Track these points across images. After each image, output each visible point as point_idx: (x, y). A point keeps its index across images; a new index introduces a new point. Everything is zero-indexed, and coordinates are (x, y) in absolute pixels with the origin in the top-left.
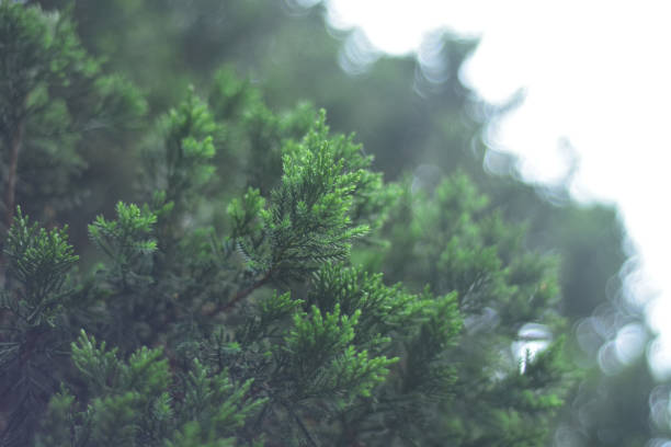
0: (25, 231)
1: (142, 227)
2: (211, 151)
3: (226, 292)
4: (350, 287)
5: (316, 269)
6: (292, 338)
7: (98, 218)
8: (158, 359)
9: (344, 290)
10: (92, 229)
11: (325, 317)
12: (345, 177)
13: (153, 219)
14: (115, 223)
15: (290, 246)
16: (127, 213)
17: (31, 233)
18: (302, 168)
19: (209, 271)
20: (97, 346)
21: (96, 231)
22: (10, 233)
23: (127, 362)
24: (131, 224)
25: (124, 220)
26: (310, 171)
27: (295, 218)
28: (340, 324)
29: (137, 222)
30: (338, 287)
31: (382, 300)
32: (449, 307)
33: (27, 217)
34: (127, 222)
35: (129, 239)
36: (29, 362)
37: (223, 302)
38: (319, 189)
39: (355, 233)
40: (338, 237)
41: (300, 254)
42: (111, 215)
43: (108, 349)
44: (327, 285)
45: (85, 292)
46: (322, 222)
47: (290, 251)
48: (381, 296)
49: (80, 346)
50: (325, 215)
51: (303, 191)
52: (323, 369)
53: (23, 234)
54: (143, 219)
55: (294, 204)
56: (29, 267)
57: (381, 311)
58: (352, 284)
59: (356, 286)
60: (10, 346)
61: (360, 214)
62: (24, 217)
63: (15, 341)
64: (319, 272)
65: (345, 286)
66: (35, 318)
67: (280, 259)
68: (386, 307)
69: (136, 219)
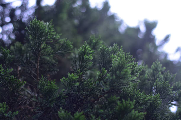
0: (44, 82)
1: (75, 79)
2: (92, 58)
3: (97, 95)
4: (131, 93)
5: (122, 89)
6: (117, 108)
7: (63, 77)
8: (82, 115)
9: (129, 94)
10: (61, 80)
11: (126, 102)
12: (129, 64)
13: (78, 77)
14: (67, 78)
15: (115, 83)
16: (71, 76)
17: (45, 82)
18: (117, 62)
19: (92, 90)
20: (65, 112)
21: (62, 81)
22: (40, 82)
23: (73, 116)
24: (72, 79)
25: (70, 78)
26: (120, 63)
27: (116, 75)
28: (130, 104)
29: (73, 78)
30: (128, 94)
31: (140, 97)
32: (158, 98)
33: (44, 78)
34: (71, 78)
35: (71, 82)
36: (45, 116)
37: (96, 98)
38: (122, 68)
39: (132, 79)
40: (128, 80)
41: (118, 85)
42: (66, 76)
43: (68, 112)
44: (125, 93)
45: (60, 97)
46: (124, 76)
47: (115, 84)
48: (140, 95)
49: (60, 112)
50: (124, 75)
51: (118, 68)
52: (125, 116)
53: (43, 82)
54: (75, 77)
55: (116, 72)
56: (45, 91)
57: (140, 100)
58: (132, 93)
59: (133, 93)
60: (40, 112)
61: (132, 73)
62: (43, 78)
63: (42, 111)
64: (123, 89)
65: (130, 93)
66: (48, 104)
67: (112, 86)
68: (141, 98)
69: (73, 77)
